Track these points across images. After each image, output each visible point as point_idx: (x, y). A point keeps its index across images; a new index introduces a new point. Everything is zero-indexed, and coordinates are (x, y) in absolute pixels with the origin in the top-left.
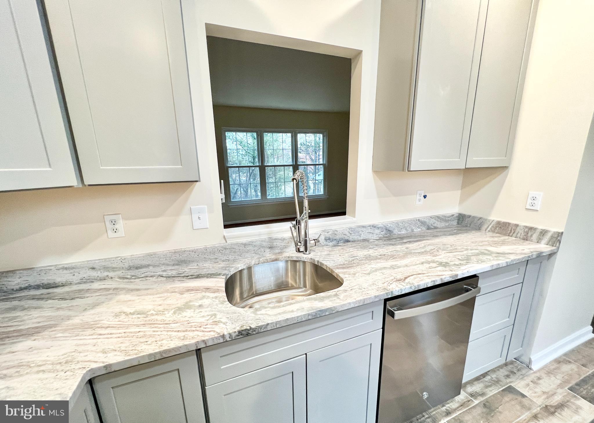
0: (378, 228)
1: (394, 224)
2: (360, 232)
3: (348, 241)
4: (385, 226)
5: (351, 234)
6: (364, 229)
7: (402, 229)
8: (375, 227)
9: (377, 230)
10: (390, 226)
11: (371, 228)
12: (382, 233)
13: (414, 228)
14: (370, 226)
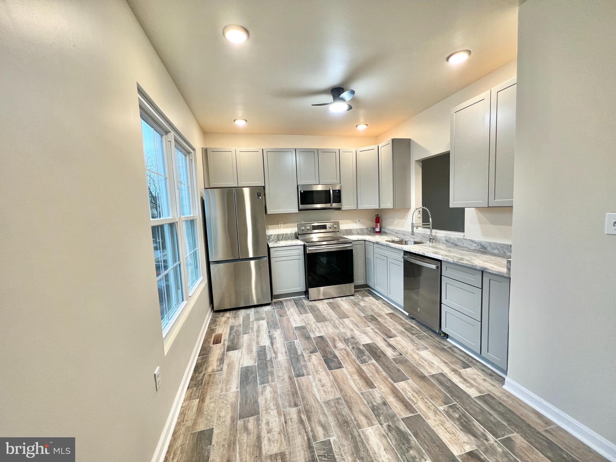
0: (475, 243)
1: (487, 243)
2: (464, 242)
3: (456, 245)
4: (480, 243)
5: (458, 241)
6: (466, 241)
7: (494, 249)
8: (473, 241)
9: (474, 244)
10: (484, 243)
11: (470, 242)
12: (478, 247)
13: (506, 251)
14: (469, 240)
